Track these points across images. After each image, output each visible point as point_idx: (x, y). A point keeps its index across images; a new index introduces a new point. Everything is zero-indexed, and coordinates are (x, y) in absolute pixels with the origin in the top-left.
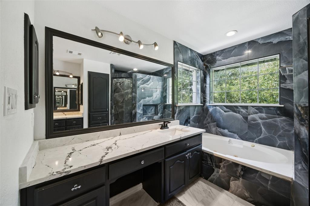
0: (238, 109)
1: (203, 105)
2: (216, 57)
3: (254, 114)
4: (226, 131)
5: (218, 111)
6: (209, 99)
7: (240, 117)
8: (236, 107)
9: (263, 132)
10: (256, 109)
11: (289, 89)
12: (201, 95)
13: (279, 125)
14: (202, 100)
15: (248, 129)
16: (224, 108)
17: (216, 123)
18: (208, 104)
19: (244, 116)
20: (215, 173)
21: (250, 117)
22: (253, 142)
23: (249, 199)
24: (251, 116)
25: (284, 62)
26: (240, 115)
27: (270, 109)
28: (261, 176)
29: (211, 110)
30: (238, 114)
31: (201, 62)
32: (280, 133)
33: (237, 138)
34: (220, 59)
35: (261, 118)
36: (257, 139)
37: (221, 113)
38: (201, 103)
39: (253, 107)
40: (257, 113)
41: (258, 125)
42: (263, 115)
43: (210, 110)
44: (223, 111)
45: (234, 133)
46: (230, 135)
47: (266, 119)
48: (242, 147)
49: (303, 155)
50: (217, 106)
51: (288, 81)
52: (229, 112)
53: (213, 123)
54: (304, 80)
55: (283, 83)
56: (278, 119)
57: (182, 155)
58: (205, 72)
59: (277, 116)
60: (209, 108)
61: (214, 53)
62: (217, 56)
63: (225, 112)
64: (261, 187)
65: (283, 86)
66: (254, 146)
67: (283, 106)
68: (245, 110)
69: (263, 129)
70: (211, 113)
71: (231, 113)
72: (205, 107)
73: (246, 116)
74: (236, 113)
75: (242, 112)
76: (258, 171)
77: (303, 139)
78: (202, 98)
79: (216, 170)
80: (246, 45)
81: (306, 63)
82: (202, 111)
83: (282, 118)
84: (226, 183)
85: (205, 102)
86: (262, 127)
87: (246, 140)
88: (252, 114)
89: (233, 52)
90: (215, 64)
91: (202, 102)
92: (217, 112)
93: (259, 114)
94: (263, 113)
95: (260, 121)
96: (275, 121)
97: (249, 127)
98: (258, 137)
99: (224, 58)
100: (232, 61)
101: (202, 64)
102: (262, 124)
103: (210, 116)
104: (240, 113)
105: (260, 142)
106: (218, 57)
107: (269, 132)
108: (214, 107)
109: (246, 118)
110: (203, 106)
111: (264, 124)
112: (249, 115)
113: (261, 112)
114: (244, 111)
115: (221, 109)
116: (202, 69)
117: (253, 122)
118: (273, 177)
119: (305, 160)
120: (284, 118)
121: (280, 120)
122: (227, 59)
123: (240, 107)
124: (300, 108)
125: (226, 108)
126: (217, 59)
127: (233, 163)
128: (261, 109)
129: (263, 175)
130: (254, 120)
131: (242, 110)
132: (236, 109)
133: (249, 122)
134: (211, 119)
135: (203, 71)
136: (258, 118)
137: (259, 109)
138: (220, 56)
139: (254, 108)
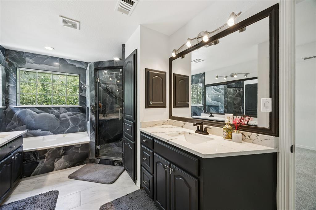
0: (51, 110)
1: (5, 107)
2: (25, 58)
3: (64, 113)
4: (39, 131)
5: (29, 113)
6: (15, 101)
7: (53, 117)
8: (50, 108)
9: (70, 125)
10: (66, 109)
11: (84, 97)
12: (3, 95)
13: (79, 118)
14: (4, 101)
15: (60, 124)
16: (36, 110)
17: (26, 125)
18: (12, 106)
19: (56, 115)
20: (40, 164)
21: (61, 116)
22: (63, 133)
23: (69, 166)
24: (62, 114)
25: (82, 80)
26: (53, 115)
27: (74, 109)
28: (75, 147)
29: (18, 112)
30: (51, 114)
31: (2, 56)
32: (80, 123)
33: (50, 134)
34: (31, 62)
35: (69, 115)
36: (66, 130)
37: (33, 115)
38: (2, 106)
39: (63, 107)
40: (66, 112)
41: (67, 120)
42: (70, 113)
43: (16, 113)
44: (35, 113)
45: (47, 131)
46: (43, 133)
47: (72, 115)
48: (56, 139)
49: (93, 128)
50: (28, 108)
51: (83, 92)
52: (42, 113)
53: (21, 127)
54: (93, 94)
55: (81, 93)
56: (79, 115)
57: (8, 159)
58: (8, 69)
59: (78, 113)
60: (15, 111)
61: (23, 53)
62: (27, 57)
63: (37, 113)
64: (76, 154)
65: (81, 94)
66: (65, 136)
67: (81, 106)
68: (58, 110)
69: (70, 122)
70: (18, 116)
71: (44, 113)
72: (8, 110)
73: (58, 115)
74: (49, 113)
75: (54, 112)
76: (74, 145)
77: (93, 120)
78: (4, 99)
79: (40, 162)
80: (58, 60)
81: (94, 87)
82: (3, 115)
83: (80, 114)
84: (51, 166)
85: (9, 104)
86: (70, 121)
87: (59, 133)
88: (63, 113)
89: (46, 60)
90: (24, 65)
91: (4, 104)
92: (27, 114)
93: (68, 113)
94: (70, 111)
95: (68, 117)
96: (77, 116)
97: (60, 123)
98: (67, 129)
99: (36, 62)
100: (45, 68)
101: (3, 59)
102: (70, 119)
103: (17, 119)
104: (53, 113)
105: (69, 132)
106: (27, 59)
107: (74, 124)
108: (23, 110)
109: (58, 116)
110: (5, 109)
111: (71, 119)
112: (61, 114)
113: (69, 111)
114: (56, 111)
115: (32, 111)
116: (4, 65)
117: (64, 119)
118: (82, 144)
119: (94, 130)
120: (82, 113)
121: (80, 115)
122: (39, 64)
123: (53, 108)
124: (92, 107)
125: (39, 110)
126: (27, 60)
127: (57, 148)
128: (69, 109)
129: (76, 146)
130: (64, 117)
131: (55, 110)
132: (49, 110)
133: (61, 119)
134: (19, 122)
135: (5, 67)
136: (67, 116)
137: (68, 109)
138: (31, 59)
139: (64, 109)
